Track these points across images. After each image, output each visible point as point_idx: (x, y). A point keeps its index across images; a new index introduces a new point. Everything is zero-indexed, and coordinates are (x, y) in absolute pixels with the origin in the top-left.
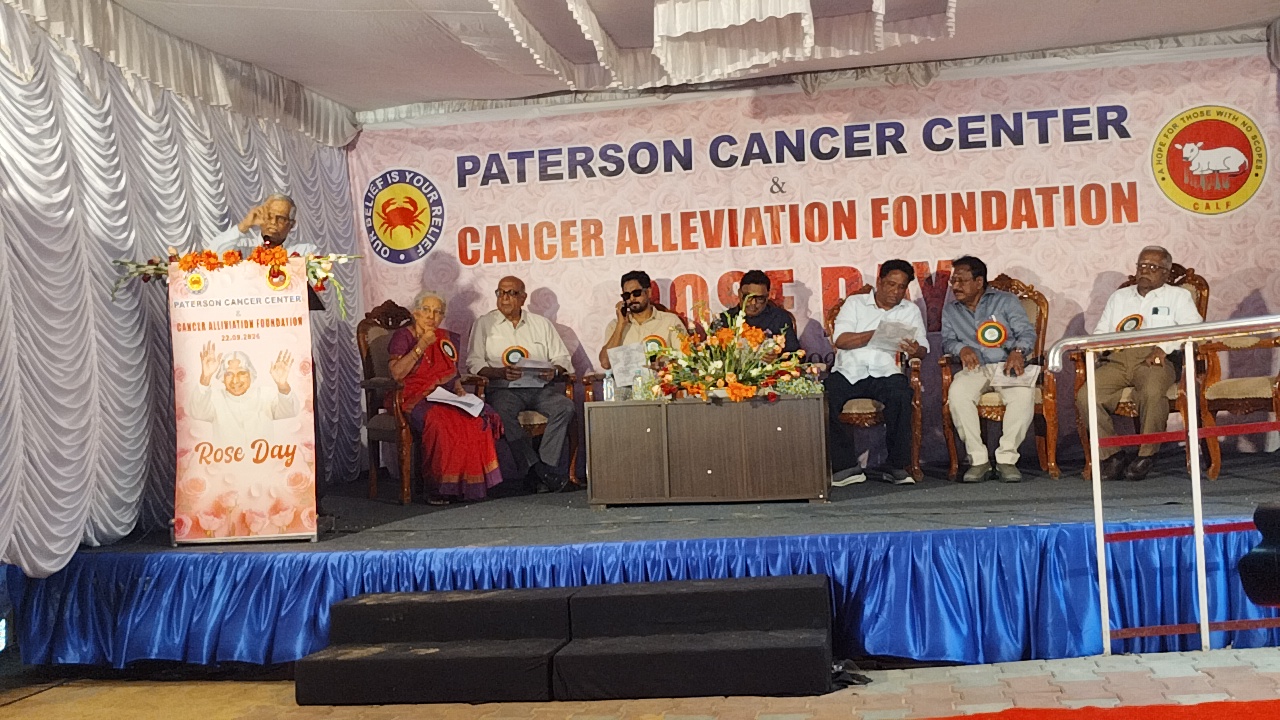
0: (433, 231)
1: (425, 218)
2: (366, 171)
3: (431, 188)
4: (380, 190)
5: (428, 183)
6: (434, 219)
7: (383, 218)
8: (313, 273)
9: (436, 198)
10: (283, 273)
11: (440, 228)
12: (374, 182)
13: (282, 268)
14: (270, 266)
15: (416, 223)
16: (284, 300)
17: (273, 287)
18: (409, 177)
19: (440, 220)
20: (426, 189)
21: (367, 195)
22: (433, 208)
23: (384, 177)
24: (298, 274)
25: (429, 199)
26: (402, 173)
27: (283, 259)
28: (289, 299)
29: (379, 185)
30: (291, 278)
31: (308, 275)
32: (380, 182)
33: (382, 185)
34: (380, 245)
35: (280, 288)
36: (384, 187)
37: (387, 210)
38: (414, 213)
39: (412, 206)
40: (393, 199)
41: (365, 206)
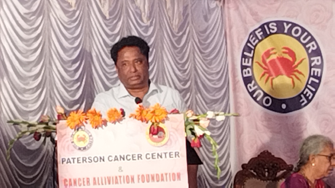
0: (312, 81)
1: (304, 68)
2: (244, 21)
3: (309, 37)
4: (260, 41)
5: (306, 34)
6: (313, 69)
7: (264, 69)
8: (191, 130)
9: (315, 48)
10: (162, 130)
11: (319, 78)
12: (253, 33)
14: (150, 124)
15: (296, 73)
16: (163, 156)
17: (153, 143)
18: (287, 28)
19: (319, 70)
20: (304, 39)
21: (246, 46)
22: (312, 59)
23: (262, 27)
24: (176, 130)
25: (307, 49)
26: (280, 24)
27: (163, 117)
28: (168, 155)
29: (259, 35)
30: (170, 135)
31: (186, 131)
32: (259, 33)
33: (261, 36)
34: (262, 94)
35: (159, 144)
36: (263, 37)
37: (268, 61)
38: (294, 63)
39: (291, 56)
40: (273, 49)
41: (244, 56)
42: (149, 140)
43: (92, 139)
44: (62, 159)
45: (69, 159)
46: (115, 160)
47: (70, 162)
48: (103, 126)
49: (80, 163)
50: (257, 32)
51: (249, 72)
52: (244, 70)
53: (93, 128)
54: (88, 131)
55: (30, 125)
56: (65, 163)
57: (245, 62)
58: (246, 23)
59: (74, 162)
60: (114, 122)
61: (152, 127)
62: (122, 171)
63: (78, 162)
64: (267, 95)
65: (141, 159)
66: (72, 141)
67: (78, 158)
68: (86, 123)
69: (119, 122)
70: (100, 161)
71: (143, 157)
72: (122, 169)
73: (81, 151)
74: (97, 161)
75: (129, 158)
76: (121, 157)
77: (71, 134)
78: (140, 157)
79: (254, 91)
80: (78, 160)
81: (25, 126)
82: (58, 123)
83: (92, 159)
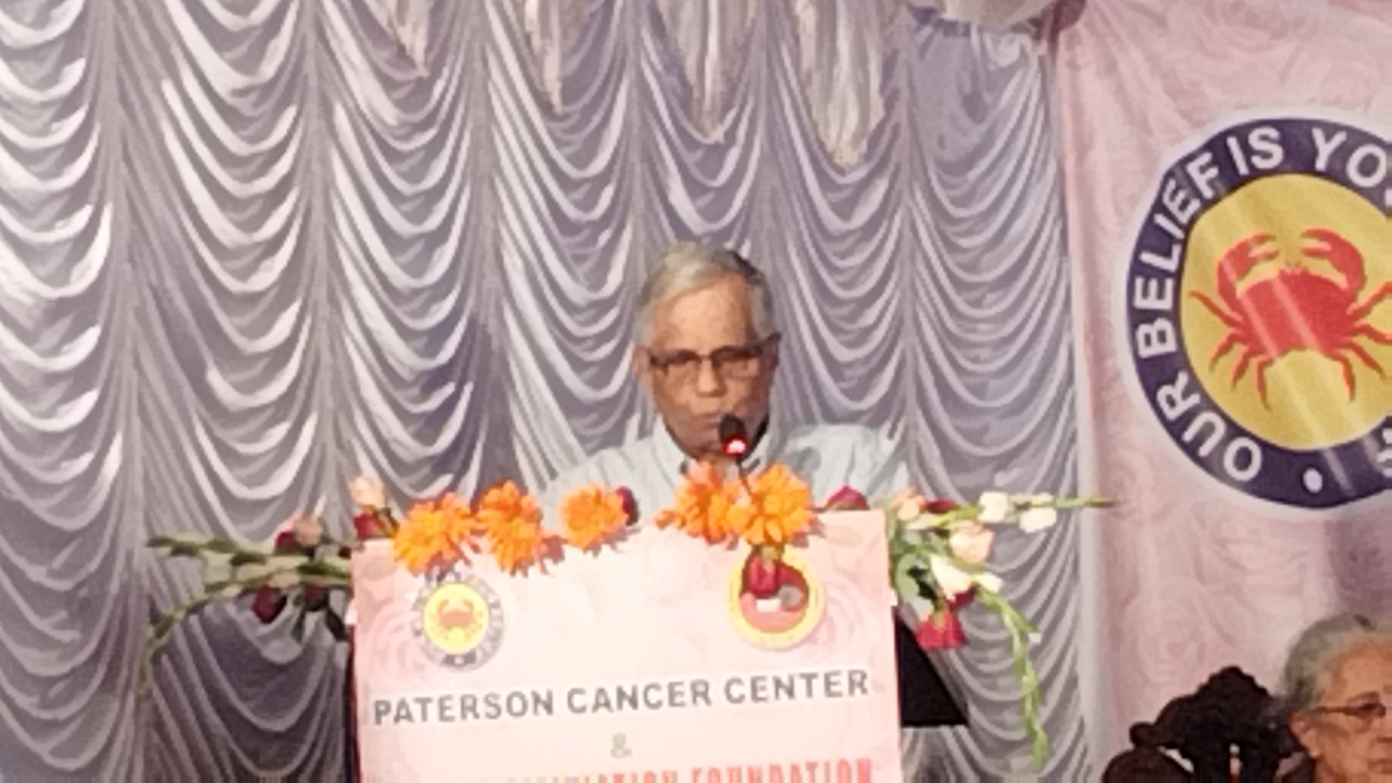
2: (1139, 122)
4: (1207, 205)
7: (1229, 321)
8: (918, 574)
10: (793, 577)
12: (1180, 170)
13: (793, 557)
14: (744, 550)
15: (1362, 341)
16: (800, 685)
17: (756, 635)
18: (1326, 147)
21: (1150, 226)
23: (1217, 147)
24: (854, 577)
26: (1296, 134)
27: (797, 520)
28: (818, 684)
29: (1201, 181)
30: (828, 600)
31: (893, 583)
32: (1203, 170)
33: (1211, 183)
34: (1221, 428)
35: (782, 639)
36: (1222, 190)
37: (1241, 288)
38: (1353, 298)
39: (1340, 268)
40: (1261, 239)
41: (1138, 269)
42: (741, 622)
43: (501, 618)
44: (378, 703)
45: (402, 704)
46: (596, 707)
47: (409, 717)
48: (548, 563)
49: (451, 719)
50: (1193, 168)
51: (1162, 337)
52: (1144, 329)
53: (503, 568)
54: (483, 583)
55: (241, 559)
56: (388, 719)
57: (1145, 294)
58: (1148, 130)
59: (424, 717)
60: (594, 547)
61: (754, 566)
62: (627, 753)
63: (443, 718)
64: (1242, 433)
65: (708, 701)
66: (418, 626)
67: (441, 701)
68: (476, 549)
69: (614, 547)
70: (536, 711)
71: (716, 693)
72: (628, 745)
73: (453, 669)
74: (522, 713)
75: (653, 696)
76: (621, 694)
77: (412, 597)
78: (700, 692)
79: (1187, 418)
80: (442, 709)
81: (220, 560)
82: (361, 548)
83: (502, 702)
